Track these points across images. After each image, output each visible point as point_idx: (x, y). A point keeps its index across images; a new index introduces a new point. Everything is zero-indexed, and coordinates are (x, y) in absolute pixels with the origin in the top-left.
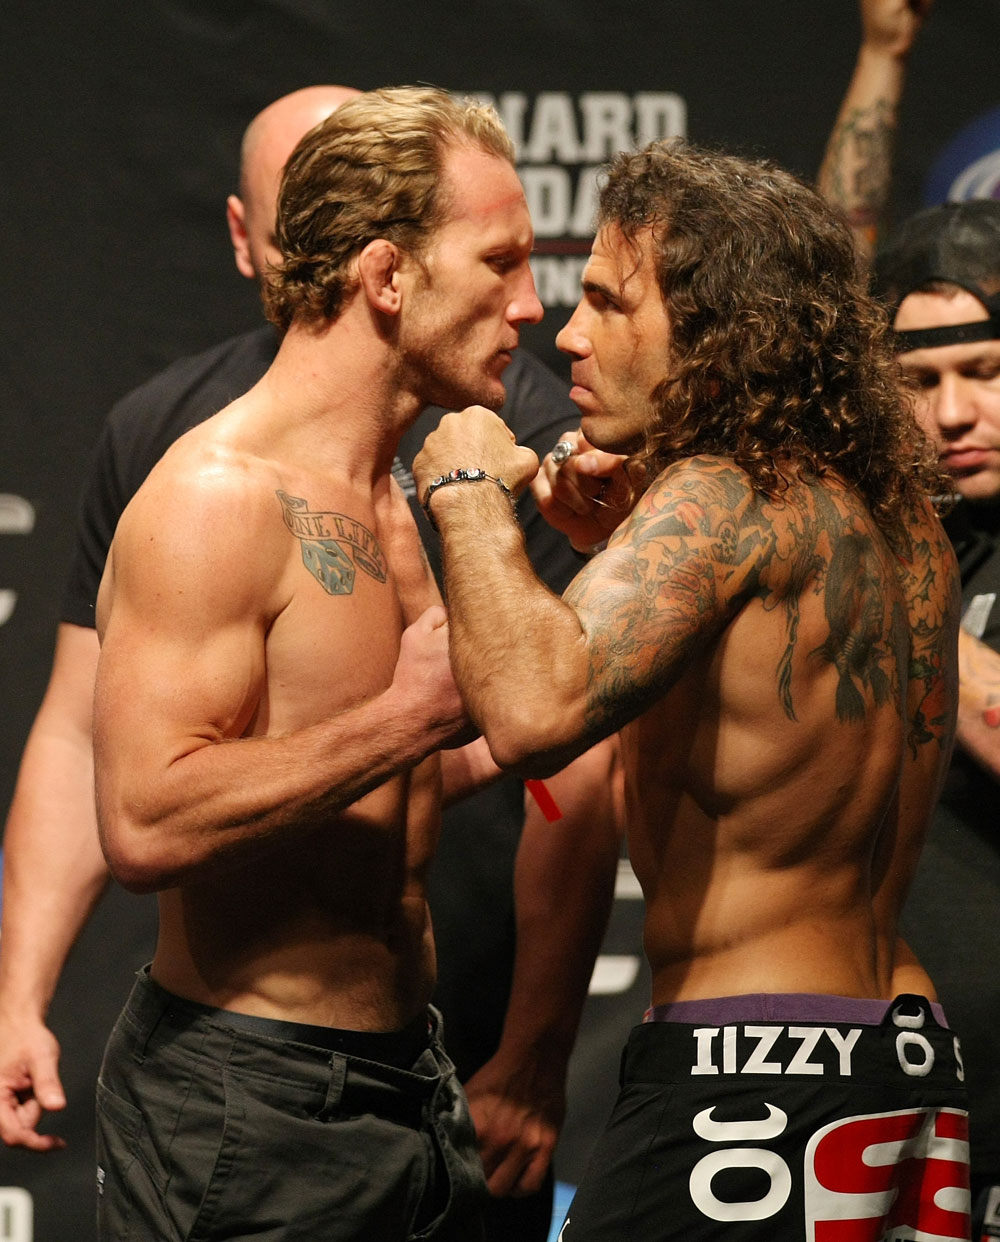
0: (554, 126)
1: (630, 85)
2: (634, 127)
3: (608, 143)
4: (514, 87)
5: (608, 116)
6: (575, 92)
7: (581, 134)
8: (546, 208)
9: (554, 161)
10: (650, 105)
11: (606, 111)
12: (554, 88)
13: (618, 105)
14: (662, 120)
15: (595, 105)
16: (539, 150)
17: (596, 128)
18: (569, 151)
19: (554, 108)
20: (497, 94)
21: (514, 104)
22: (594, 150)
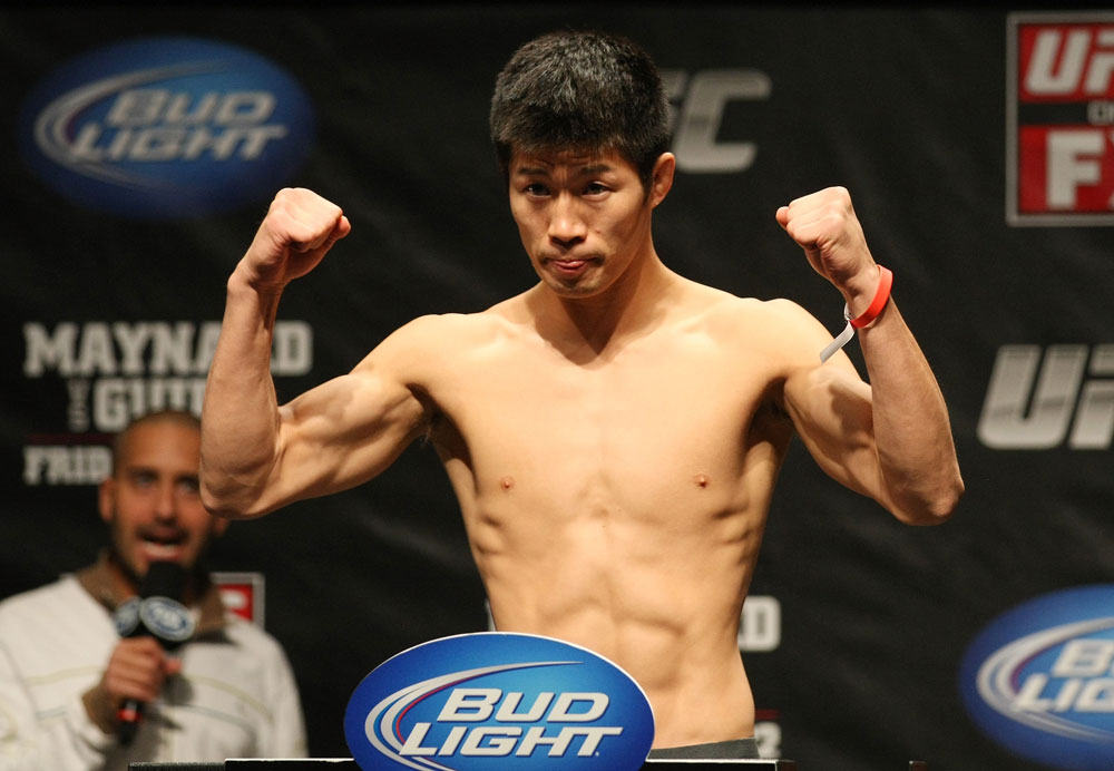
0: (214, 348)
2: (273, 349)
4: (185, 317)
10: (284, 331)
12: (215, 319)
14: (293, 343)
16: (203, 365)
19: (214, 334)
20: (172, 321)
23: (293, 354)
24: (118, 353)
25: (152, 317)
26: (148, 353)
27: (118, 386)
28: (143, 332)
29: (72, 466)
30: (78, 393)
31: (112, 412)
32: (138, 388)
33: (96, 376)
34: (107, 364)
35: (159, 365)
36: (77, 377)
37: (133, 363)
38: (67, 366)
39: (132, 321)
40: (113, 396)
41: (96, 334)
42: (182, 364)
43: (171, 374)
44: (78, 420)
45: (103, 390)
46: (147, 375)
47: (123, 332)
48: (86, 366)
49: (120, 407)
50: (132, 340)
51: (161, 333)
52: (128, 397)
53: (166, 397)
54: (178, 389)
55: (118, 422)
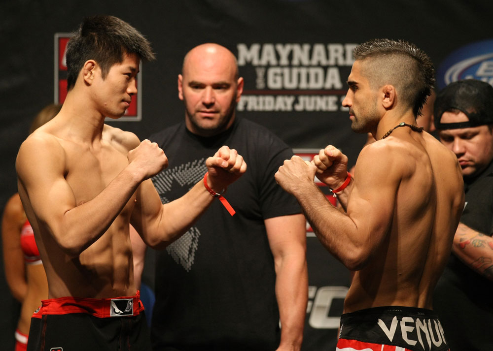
0: (319, 54)
1: (343, 42)
2: (344, 55)
3: (336, 59)
4: (306, 42)
5: (336, 51)
6: (326, 43)
7: (328, 56)
8: (317, 80)
9: (319, 65)
10: (349, 47)
11: (336, 49)
12: (319, 42)
13: (340, 48)
15: (332, 48)
16: (314, 62)
17: (333, 55)
18: (324, 62)
19: (319, 49)
20: (301, 44)
21: (306, 47)
22: (332, 62)
27: (278, 70)
28: (288, 47)
29: (258, 103)
30: (260, 73)
31: (275, 81)
33: (268, 66)
36: (260, 66)
38: (256, 62)
39: (284, 43)
40: (276, 74)
41: (268, 48)
42: (305, 61)
43: (301, 65)
44: (260, 85)
45: (271, 72)
47: (280, 47)
49: (279, 79)
50: (284, 51)
51: (296, 48)
52: (282, 75)
53: (299, 76)
54: (303, 71)
55: (278, 86)
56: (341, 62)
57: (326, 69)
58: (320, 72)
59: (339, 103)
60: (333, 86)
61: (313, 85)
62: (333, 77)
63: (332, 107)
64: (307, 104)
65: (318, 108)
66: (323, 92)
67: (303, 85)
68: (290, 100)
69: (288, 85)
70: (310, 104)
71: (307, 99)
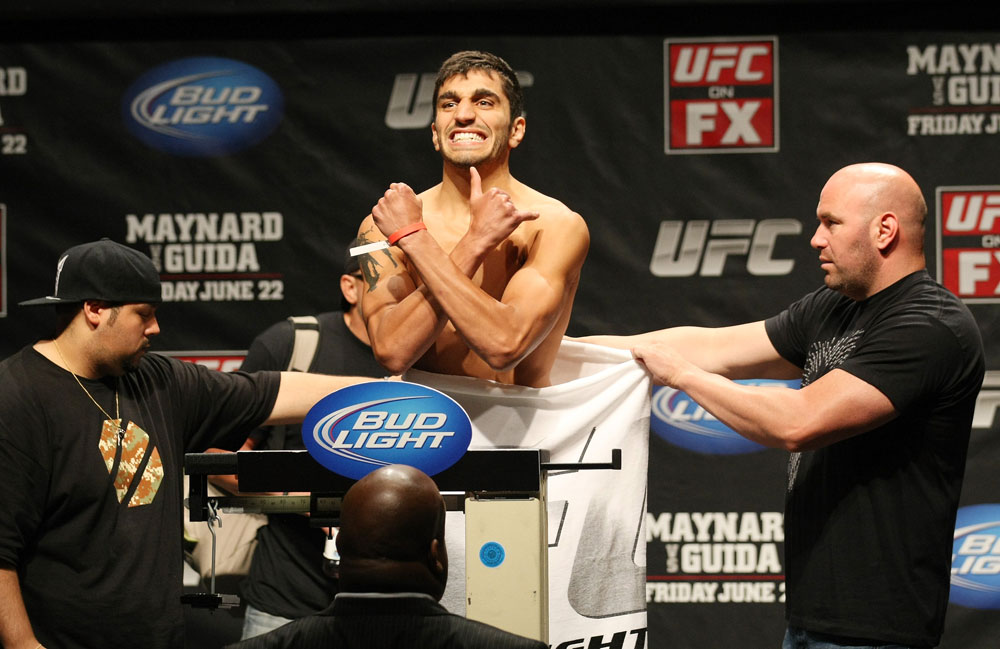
0: (230, 227)
1: (260, 209)
2: (262, 227)
3: (252, 233)
4: (213, 211)
5: (252, 222)
6: (238, 212)
7: (241, 230)
8: (227, 261)
9: (230, 241)
10: (268, 217)
11: (250, 219)
12: (230, 211)
13: (256, 217)
14: (273, 222)
15: (246, 217)
16: (224, 236)
17: (247, 227)
18: (236, 237)
19: (230, 219)
21: (214, 218)
22: (246, 236)
23: (273, 230)
24: (177, 230)
25: (196, 211)
26: (193, 230)
27: (178, 249)
28: (191, 218)
30: (156, 252)
31: (174, 263)
32: (188, 249)
33: (166, 243)
34: (172, 237)
35: (200, 237)
36: (155, 243)
37: (185, 236)
38: (150, 238)
39: (185, 214)
40: (175, 254)
41: (165, 220)
42: (213, 236)
43: (207, 241)
44: (156, 267)
45: (170, 250)
46: (193, 242)
47: (179, 218)
48: (160, 238)
49: (179, 259)
50: (185, 223)
51: (201, 218)
52: (183, 254)
53: (204, 254)
54: (210, 249)
55: (178, 268)
56: (258, 236)
57: (238, 245)
58: (231, 249)
59: (256, 291)
60: (248, 267)
61: (222, 267)
62: (248, 257)
63: (248, 296)
64: (216, 291)
65: (229, 297)
66: (234, 276)
67: (210, 267)
68: (193, 287)
69: (191, 268)
70: (219, 292)
71: (215, 285)
